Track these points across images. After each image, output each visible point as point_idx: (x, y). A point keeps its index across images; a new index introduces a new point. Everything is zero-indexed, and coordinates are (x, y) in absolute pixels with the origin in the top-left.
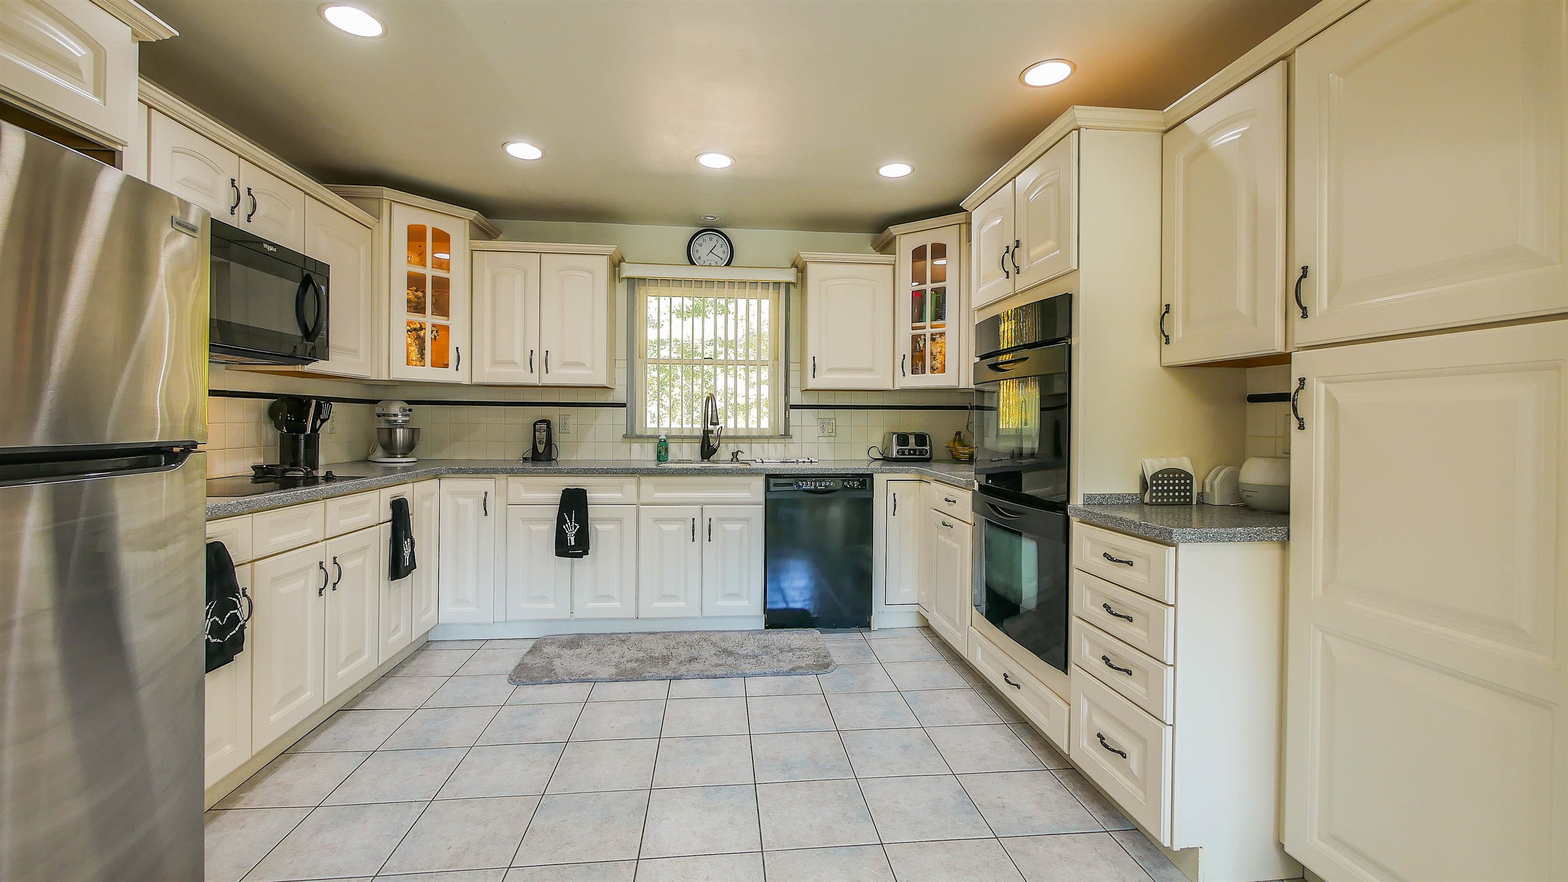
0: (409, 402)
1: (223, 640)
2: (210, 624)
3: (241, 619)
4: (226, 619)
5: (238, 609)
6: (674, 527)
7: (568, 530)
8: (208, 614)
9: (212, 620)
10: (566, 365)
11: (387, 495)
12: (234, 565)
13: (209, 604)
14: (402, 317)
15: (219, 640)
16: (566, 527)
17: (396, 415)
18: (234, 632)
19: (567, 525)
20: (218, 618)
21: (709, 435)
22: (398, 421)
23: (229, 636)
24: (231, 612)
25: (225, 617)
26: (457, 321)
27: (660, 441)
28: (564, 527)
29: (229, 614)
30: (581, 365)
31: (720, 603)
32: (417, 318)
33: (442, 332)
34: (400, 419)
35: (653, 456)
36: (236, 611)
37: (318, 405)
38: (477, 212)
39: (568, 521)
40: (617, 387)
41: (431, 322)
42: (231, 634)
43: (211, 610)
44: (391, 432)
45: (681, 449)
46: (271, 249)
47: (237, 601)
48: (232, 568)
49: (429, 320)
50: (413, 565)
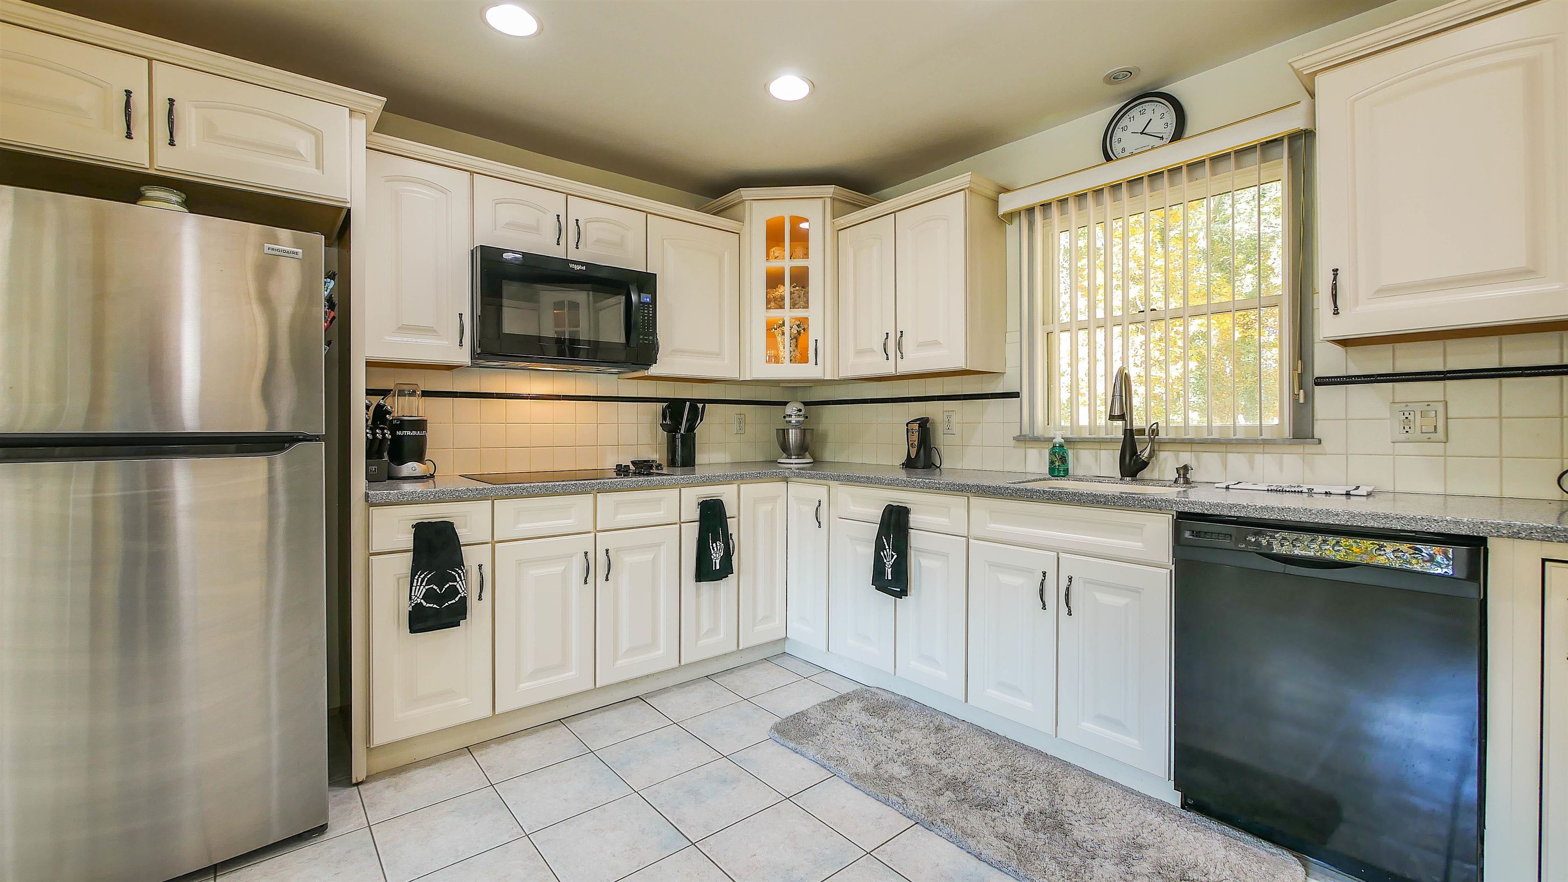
0: (805, 404)
1: (441, 606)
2: (424, 590)
3: (461, 591)
4: (444, 589)
5: (458, 582)
6: (1016, 581)
7: (886, 559)
8: (424, 581)
9: (427, 587)
10: (922, 345)
12: (461, 544)
13: (425, 573)
14: (761, 314)
15: (435, 606)
16: (884, 554)
17: (790, 416)
18: (454, 601)
19: (885, 552)
20: (436, 586)
21: (1135, 437)
22: (792, 422)
23: (447, 604)
24: (451, 584)
25: (444, 587)
26: (815, 314)
27: (1054, 447)
28: (882, 554)
29: (448, 585)
30: (936, 343)
31: (1089, 726)
32: (776, 314)
33: (802, 326)
34: (794, 420)
35: (1044, 469)
36: (455, 584)
37: (691, 407)
38: (834, 186)
39: (887, 547)
40: (1008, 371)
41: (789, 316)
42: (450, 603)
43: (426, 579)
44: (783, 433)
45: (1097, 458)
47: (457, 575)
48: (460, 546)
49: (788, 314)
50: (726, 569)
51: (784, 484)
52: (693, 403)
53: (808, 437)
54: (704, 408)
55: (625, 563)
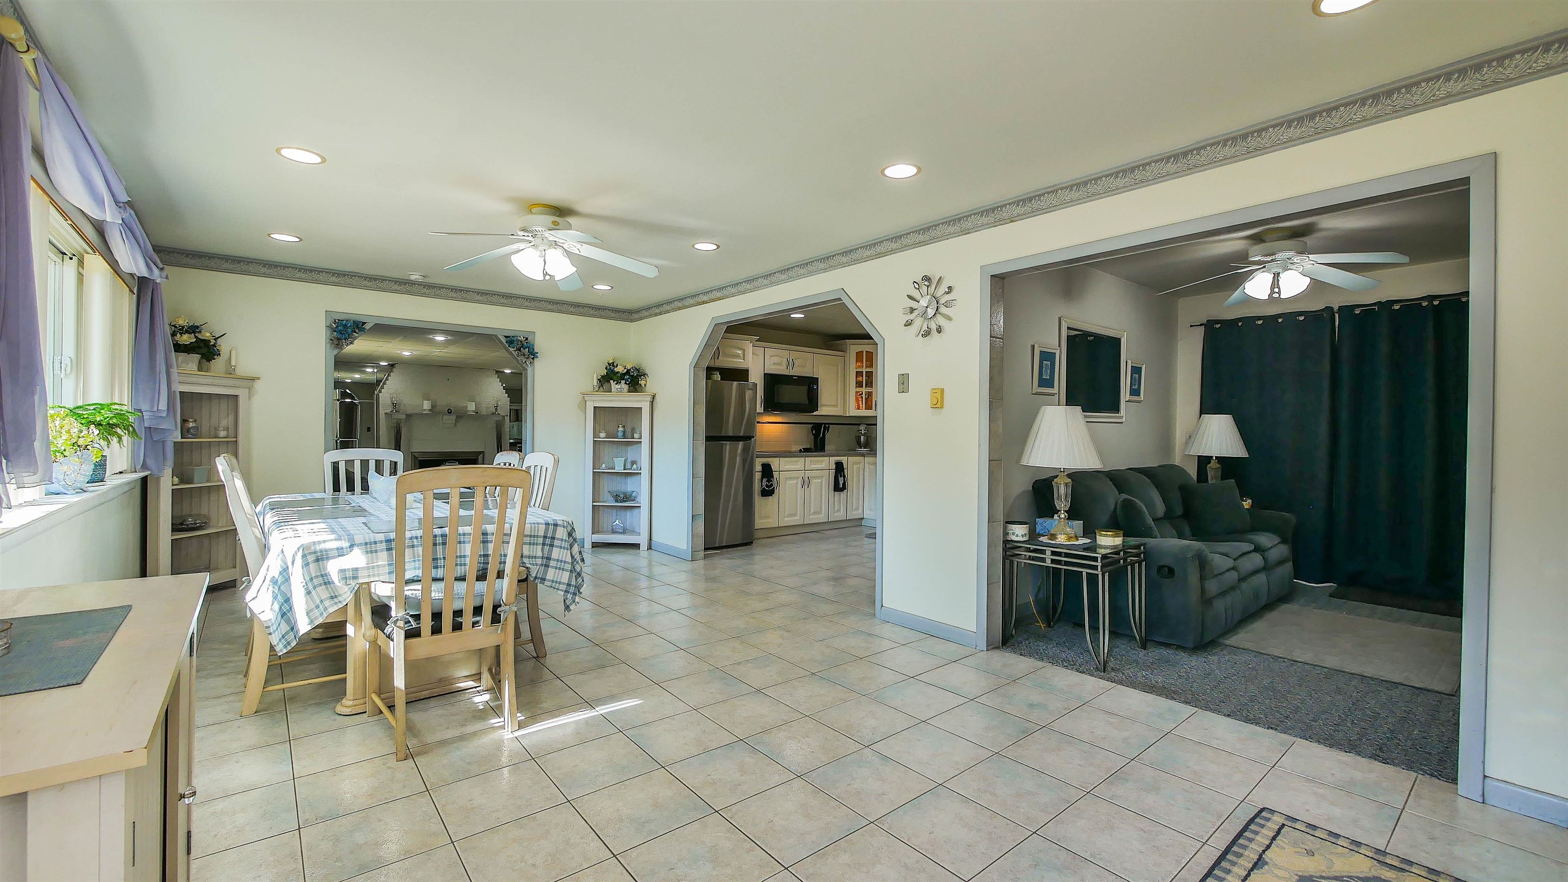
0: (867, 425)
3: (772, 485)
11: (833, 460)
14: (853, 389)
17: (862, 430)
20: (767, 483)
22: (862, 433)
23: (769, 489)
24: (770, 483)
32: (859, 389)
33: (870, 395)
34: (864, 432)
37: (825, 427)
44: (859, 438)
46: (795, 378)
47: (771, 480)
48: (772, 472)
49: (864, 390)
50: (844, 488)
51: (863, 458)
52: (825, 424)
53: (869, 439)
54: (829, 427)
55: (814, 481)
